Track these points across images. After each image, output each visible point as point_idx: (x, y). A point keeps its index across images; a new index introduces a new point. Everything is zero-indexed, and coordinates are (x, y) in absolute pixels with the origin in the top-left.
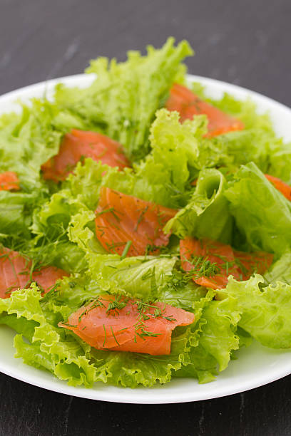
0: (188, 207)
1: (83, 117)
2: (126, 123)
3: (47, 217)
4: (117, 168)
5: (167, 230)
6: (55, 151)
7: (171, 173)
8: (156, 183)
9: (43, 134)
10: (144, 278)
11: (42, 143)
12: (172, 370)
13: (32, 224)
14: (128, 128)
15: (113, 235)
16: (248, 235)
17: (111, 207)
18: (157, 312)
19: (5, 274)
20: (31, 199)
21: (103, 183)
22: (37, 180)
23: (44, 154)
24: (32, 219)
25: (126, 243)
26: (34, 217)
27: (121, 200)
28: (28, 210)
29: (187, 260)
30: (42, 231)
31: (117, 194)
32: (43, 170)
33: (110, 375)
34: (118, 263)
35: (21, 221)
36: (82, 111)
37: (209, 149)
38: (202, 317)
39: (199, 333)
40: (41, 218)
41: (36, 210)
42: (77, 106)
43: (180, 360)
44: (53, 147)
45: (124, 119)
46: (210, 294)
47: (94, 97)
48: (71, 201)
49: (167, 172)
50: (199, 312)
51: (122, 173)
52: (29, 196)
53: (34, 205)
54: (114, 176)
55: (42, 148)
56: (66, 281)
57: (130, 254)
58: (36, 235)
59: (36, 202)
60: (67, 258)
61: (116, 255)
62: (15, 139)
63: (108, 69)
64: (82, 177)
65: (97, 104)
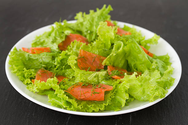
0: (111, 55)
1: (74, 30)
2: (89, 32)
3: (60, 59)
4: (85, 43)
5: (103, 64)
6: (64, 40)
7: (105, 44)
8: (99, 49)
9: (59, 35)
10: (95, 77)
11: (58, 37)
12: (105, 106)
13: (55, 62)
14: (89, 33)
15: (84, 65)
16: (132, 66)
17: (83, 56)
18: (99, 86)
19: (45, 78)
20: (55, 54)
21: (80, 48)
22: (57, 49)
23: (60, 41)
24: (55, 61)
25: (88, 68)
26: (56, 60)
27: (87, 54)
28: (53, 58)
29: (110, 72)
30: (58, 64)
31: (85, 52)
32: (59, 46)
33: (83, 107)
34: (85, 73)
35: (51, 62)
37: (118, 37)
38: (115, 88)
39: (114, 93)
40: (58, 60)
41: (56, 58)
42: (72, 27)
43: (108, 102)
44: (63, 38)
45: (88, 31)
46: (118, 81)
47: (78, 25)
48: (69, 53)
49: (103, 44)
50: (114, 86)
51: (87, 46)
52: (54, 53)
53: (56, 56)
54: (84, 46)
55: (58, 39)
56: (66, 79)
57: (90, 70)
58: (56, 65)
59: (57, 55)
60: (67, 73)
61: (85, 71)
62: (49, 37)
63: (83, 16)
64: (73, 47)
65: (79, 27)
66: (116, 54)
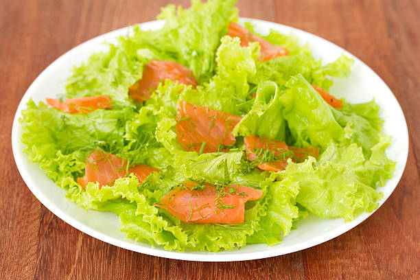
0: (250, 112)
1: (160, 51)
2: (194, 53)
3: (137, 127)
4: (191, 86)
5: (235, 133)
6: (140, 76)
7: (235, 87)
8: (223, 96)
9: (128, 64)
10: (219, 167)
11: (128, 71)
12: (247, 235)
13: (125, 133)
14: (195, 57)
15: (191, 137)
16: (299, 133)
17: (187, 117)
18: (232, 190)
19: (106, 173)
20: (123, 114)
21: (180, 98)
22: (126, 99)
23: (132, 79)
24: (125, 130)
25: (201, 144)
26: (127, 128)
27: (195, 110)
28: (121, 123)
29: (251, 152)
30: (134, 138)
31: (191, 105)
32: (131, 92)
33: (198, 242)
34: (197, 158)
35: (116, 132)
36: (158, 46)
37: (263, 68)
38: (267, 194)
39: (266, 205)
40: (133, 128)
41: (127, 122)
42: (153, 43)
43: (252, 227)
44: (137, 74)
45: (192, 50)
46: (273, 175)
47: (166, 36)
48: (155, 113)
49: (231, 87)
50: (265, 190)
51: (195, 90)
52: (121, 112)
53: (126, 118)
54: (188, 92)
55: (128, 74)
56: (155, 176)
57: (206, 151)
58: (129, 141)
59: (128, 115)
60: (155, 157)
61: (195, 152)
62: (106, 70)
63: (176, 14)
64: (163, 95)
65: (169, 41)
66: (263, 113)
